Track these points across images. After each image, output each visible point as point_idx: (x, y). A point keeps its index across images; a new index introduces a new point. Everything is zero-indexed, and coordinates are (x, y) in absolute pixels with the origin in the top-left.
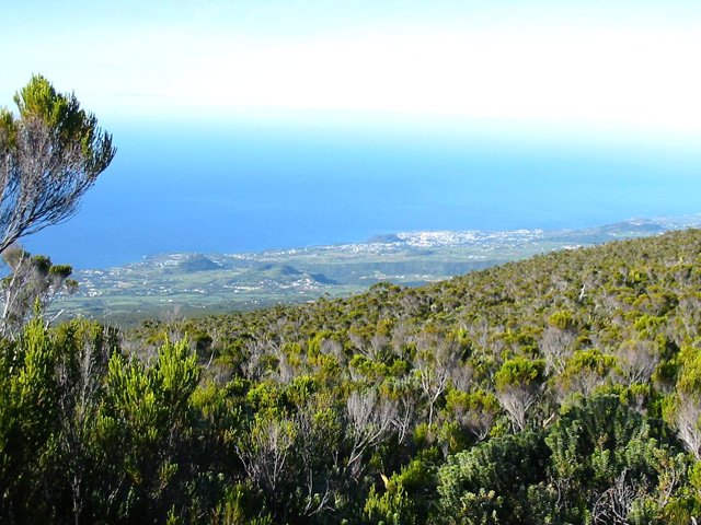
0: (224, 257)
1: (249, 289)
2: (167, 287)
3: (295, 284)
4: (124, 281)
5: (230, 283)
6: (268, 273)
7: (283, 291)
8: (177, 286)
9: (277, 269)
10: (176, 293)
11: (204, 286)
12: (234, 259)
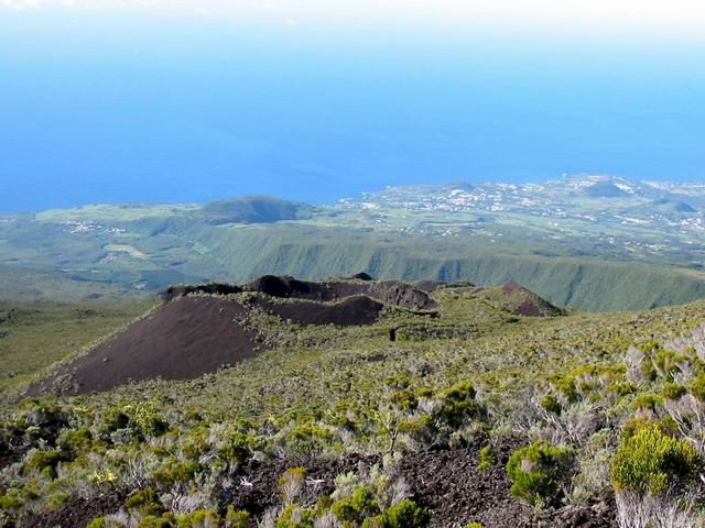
0: (639, 184)
1: (637, 221)
2: (563, 210)
3: (684, 222)
4: (531, 198)
5: (621, 214)
6: (662, 208)
7: (668, 229)
8: (573, 210)
9: (671, 205)
10: (568, 217)
11: (596, 214)
12: (648, 187)
